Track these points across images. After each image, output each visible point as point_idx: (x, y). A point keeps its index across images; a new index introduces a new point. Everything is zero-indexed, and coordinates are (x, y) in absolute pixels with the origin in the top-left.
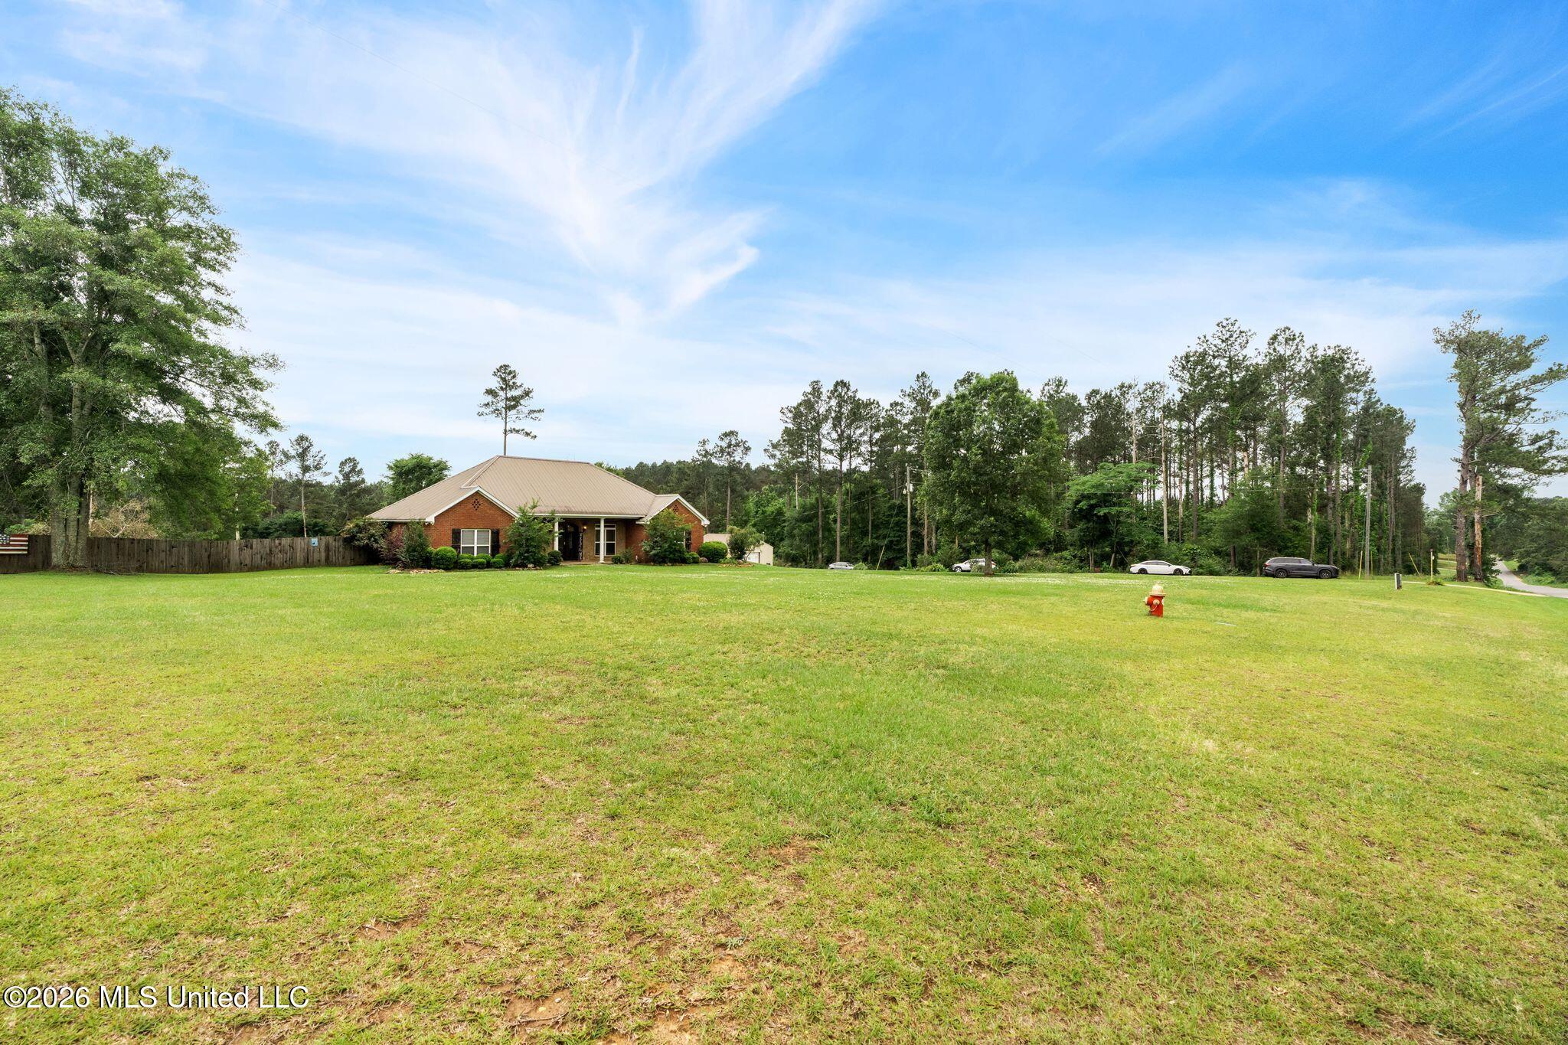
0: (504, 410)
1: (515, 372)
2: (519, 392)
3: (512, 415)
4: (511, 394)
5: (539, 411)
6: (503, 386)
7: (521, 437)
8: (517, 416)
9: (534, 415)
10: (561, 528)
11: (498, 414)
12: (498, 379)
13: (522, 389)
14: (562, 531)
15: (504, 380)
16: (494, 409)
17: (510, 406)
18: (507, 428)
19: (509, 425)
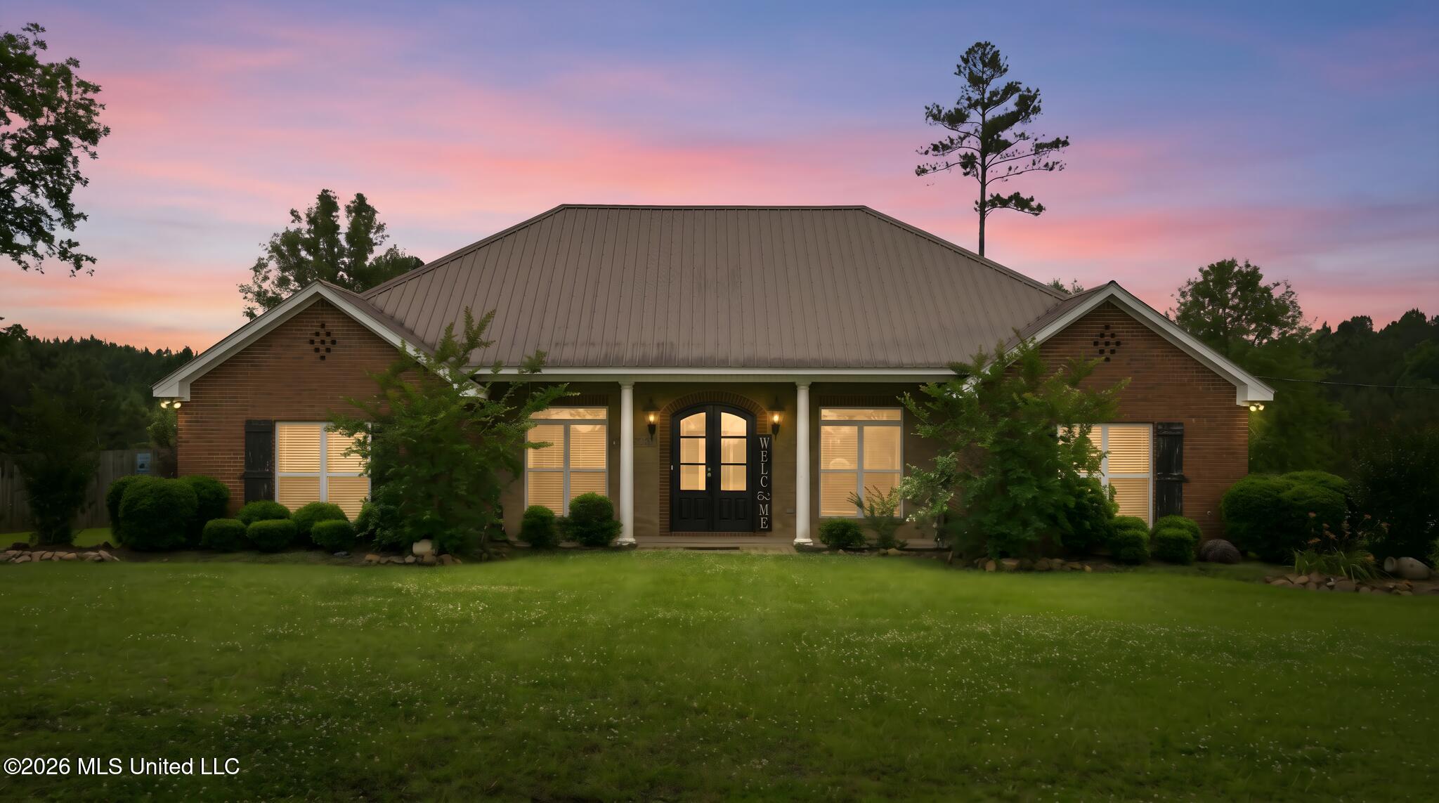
0: (977, 154)
1: (1002, 57)
2: (1010, 105)
3: (998, 166)
4: (994, 113)
5: (1057, 144)
6: (975, 96)
7: (1011, 212)
8: (1007, 164)
9: (1052, 156)
10: (652, 418)
11: (964, 166)
12: (963, 81)
13: (1015, 97)
14: (652, 427)
15: (976, 81)
16: (954, 156)
17: (992, 141)
18: (988, 198)
19: (991, 190)
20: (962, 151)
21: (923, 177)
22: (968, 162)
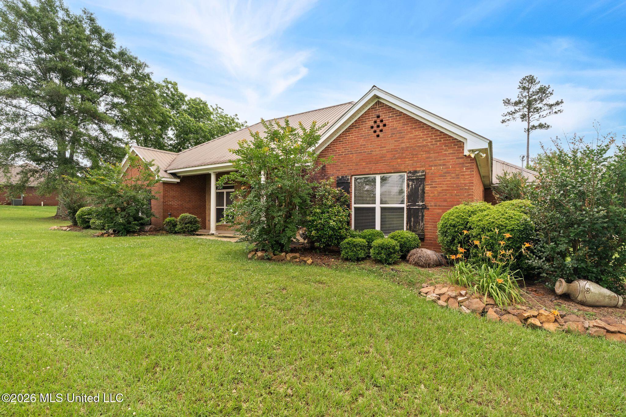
0: (526, 113)
3: (535, 115)
5: (557, 104)
6: (525, 94)
7: (538, 130)
8: (538, 115)
9: (558, 108)
12: (520, 89)
16: (518, 115)
17: (532, 108)
18: (530, 127)
20: (521, 114)
21: (505, 124)
22: (523, 117)
